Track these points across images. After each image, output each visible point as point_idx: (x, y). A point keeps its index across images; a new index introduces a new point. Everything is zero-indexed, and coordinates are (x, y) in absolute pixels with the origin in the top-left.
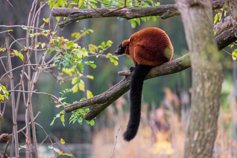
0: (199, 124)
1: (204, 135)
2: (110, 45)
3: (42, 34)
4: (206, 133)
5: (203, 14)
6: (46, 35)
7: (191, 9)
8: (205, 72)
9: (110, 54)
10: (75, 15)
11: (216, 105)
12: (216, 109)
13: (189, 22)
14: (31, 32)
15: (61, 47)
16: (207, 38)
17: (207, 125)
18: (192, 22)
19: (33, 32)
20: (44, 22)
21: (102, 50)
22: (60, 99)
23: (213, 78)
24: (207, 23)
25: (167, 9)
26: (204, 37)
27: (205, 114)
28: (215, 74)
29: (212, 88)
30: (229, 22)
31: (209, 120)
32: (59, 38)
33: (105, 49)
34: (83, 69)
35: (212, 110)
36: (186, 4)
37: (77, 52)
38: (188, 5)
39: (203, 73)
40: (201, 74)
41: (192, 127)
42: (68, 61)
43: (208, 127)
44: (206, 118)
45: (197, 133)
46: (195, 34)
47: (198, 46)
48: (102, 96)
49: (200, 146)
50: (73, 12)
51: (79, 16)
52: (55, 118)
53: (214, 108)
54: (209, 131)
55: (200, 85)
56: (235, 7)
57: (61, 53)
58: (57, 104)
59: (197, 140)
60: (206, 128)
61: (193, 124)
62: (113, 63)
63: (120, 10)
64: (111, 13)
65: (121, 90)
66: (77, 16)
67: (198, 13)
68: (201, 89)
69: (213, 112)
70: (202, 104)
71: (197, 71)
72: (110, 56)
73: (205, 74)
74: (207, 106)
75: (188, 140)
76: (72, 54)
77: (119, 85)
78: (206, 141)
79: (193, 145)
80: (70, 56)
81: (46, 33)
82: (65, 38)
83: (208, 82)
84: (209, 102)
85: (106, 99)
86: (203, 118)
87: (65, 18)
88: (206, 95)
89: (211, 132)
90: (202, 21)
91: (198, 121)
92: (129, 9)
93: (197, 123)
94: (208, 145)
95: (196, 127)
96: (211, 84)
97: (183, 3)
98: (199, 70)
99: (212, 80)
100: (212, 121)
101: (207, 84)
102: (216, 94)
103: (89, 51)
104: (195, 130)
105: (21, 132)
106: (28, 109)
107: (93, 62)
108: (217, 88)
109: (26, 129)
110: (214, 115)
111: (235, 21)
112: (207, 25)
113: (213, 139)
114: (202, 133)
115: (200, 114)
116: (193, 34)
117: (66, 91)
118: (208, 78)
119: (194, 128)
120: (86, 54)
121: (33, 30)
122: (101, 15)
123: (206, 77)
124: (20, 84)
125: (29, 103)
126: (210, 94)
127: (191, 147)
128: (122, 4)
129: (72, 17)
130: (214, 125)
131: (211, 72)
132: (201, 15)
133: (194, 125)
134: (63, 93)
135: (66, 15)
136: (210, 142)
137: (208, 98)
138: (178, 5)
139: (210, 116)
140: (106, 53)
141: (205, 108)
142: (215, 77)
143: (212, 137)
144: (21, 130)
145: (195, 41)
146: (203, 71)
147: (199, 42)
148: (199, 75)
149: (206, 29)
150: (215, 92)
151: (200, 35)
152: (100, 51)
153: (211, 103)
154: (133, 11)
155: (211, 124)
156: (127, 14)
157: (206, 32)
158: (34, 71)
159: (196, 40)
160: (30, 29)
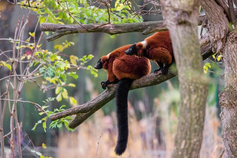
0: (186, 134)
1: (190, 144)
2: (91, 58)
3: (28, 46)
4: (192, 141)
5: (190, 31)
6: (32, 48)
7: (179, 26)
8: (191, 85)
9: (90, 66)
10: (62, 30)
11: (201, 116)
12: (202, 120)
13: (177, 38)
14: (17, 45)
15: (45, 59)
16: (194, 54)
17: (193, 134)
18: (179, 38)
19: (19, 45)
20: (30, 36)
21: (83, 62)
22: (43, 108)
23: (199, 91)
24: (193, 39)
25: (148, 25)
26: (191, 53)
27: (191, 124)
28: (201, 87)
29: (198, 100)
30: (207, 38)
31: (195, 130)
32: (43, 51)
33: (86, 62)
34: (66, 80)
35: (198, 121)
36: (174, 22)
37: (60, 64)
38: (176, 22)
39: (189, 86)
40: (188, 87)
41: (179, 137)
42: (52, 71)
43: (195, 136)
44: (192, 129)
45: (184, 142)
46: (183, 50)
47: (185, 60)
48: (85, 105)
49: (187, 154)
50: (61, 27)
51: (66, 31)
52: (36, 124)
53: (199, 119)
54: (195, 140)
55: (187, 98)
56: (213, 25)
57: (46, 65)
58: (41, 112)
59: (184, 149)
60: (193, 137)
61: (180, 133)
62: (93, 75)
63: (104, 26)
64: (96, 28)
65: (103, 101)
66: (64, 31)
67: (185, 30)
68: (188, 101)
69: (199, 122)
70: (189, 115)
71: (184, 84)
72: (91, 68)
73: (191, 87)
74: (194, 117)
75: (175, 148)
76: (56, 66)
77: (102, 96)
78: (193, 150)
79: (180, 153)
80: (54, 67)
81: (31, 46)
82: (49, 51)
83: (195, 94)
84: (195, 113)
85: (89, 108)
86: (190, 128)
87: (53, 33)
88: (193, 107)
89: (197, 141)
90: (189, 38)
91: (185, 130)
92: (113, 25)
93: (184, 133)
94: (194, 153)
95: (183, 136)
96: (197, 96)
97: (171, 21)
98: (186, 84)
99: (198, 93)
100: (198, 130)
101: (194, 97)
102: (202, 106)
103: (71, 63)
104: (182, 139)
105: (6, 137)
106: (14, 116)
107: (75, 73)
108: (202, 100)
109: (10, 135)
110: (200, 125)
111: (213, 38)
112: (193, 42)
113: (198, 148)
114: (188, 142)
115: (187, 124)
116: (180, 50)
117: (49, 100)
118: (195, 91)
119: (181, 138)
120: (68, 66)
121: (19, 43)
122: (87, 30)
123: (192, 90)
124: (6, 93)
125: (14, 111)
126: (196, 106)
127: (178, 155)
128: (106, 20)
129: (59, 32)
130: (200, 134)
131: (198, 85)
132: (188, 32)
133: (182, 134)
134: (46, 101)
135: (54, 30)
136: (196, 150)
137: (195, 109)
138: (167, 22)
139: (196, 126)
140: (86, 65)
141: (191, 119)
142: (201, 90)
143: (197, 146)
144: (6, 135)
145: (182, 56)
146: (190, 84)
147: (186, 58)
148: (186, 88)
149: (193, 45)
150: (201, 104)
151: (187, 51)
152: (82, 64)
153: (197, 114)
154: (116, 27)
155: (197, 134)
156: (111, 30)
157: (192, 48)
158: (20, 81)
159: (184, 55)
160: (16, 42)
